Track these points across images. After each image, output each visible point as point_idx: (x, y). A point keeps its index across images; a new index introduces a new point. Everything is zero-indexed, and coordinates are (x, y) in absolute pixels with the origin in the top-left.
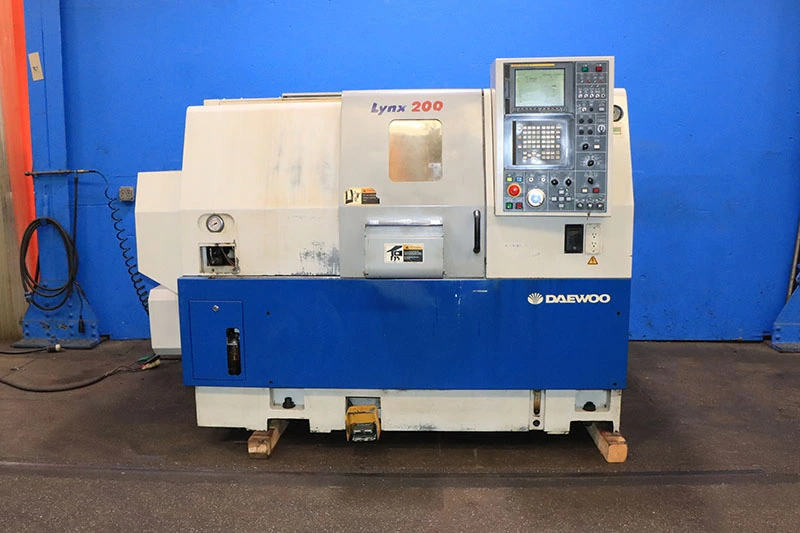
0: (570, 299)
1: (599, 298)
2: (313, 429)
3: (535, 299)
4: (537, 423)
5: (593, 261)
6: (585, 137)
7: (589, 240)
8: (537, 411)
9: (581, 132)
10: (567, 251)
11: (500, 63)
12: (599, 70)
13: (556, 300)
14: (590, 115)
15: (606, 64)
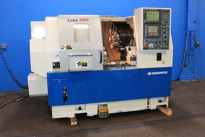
0: (158, 73)
1: (165, 73)
2: (88, 115)
3: (149, 74)
4: (148, 107)
5: (163, 63)
6: (164, 30)
7: (163, 57)
12: (167, 12)
13: (155, 74)
15: (169, 10)
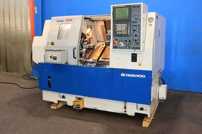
8: (125, 108)
9: (133, 26)
10: (132, 61)
11: (112, 6)
14: (136, 20)
